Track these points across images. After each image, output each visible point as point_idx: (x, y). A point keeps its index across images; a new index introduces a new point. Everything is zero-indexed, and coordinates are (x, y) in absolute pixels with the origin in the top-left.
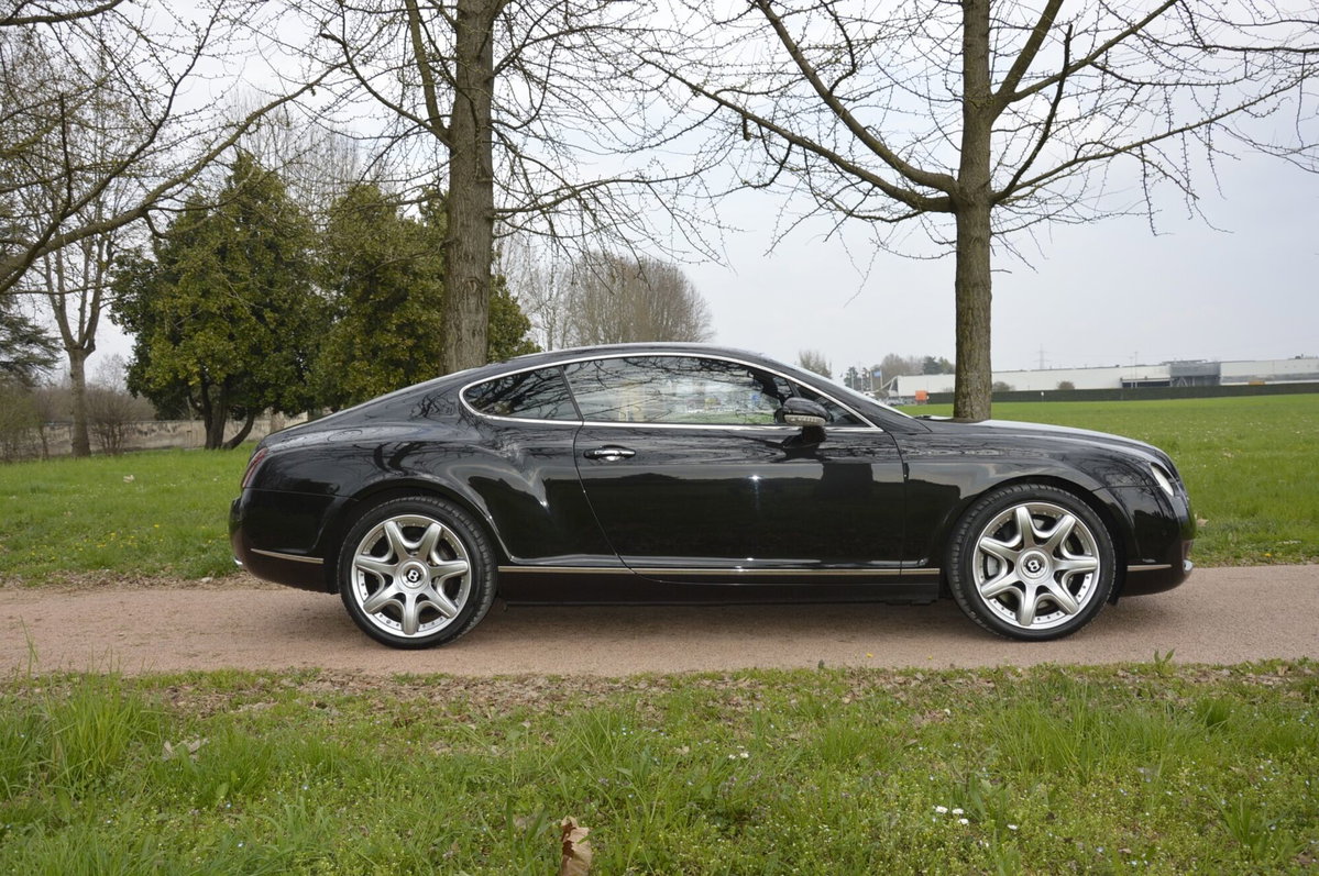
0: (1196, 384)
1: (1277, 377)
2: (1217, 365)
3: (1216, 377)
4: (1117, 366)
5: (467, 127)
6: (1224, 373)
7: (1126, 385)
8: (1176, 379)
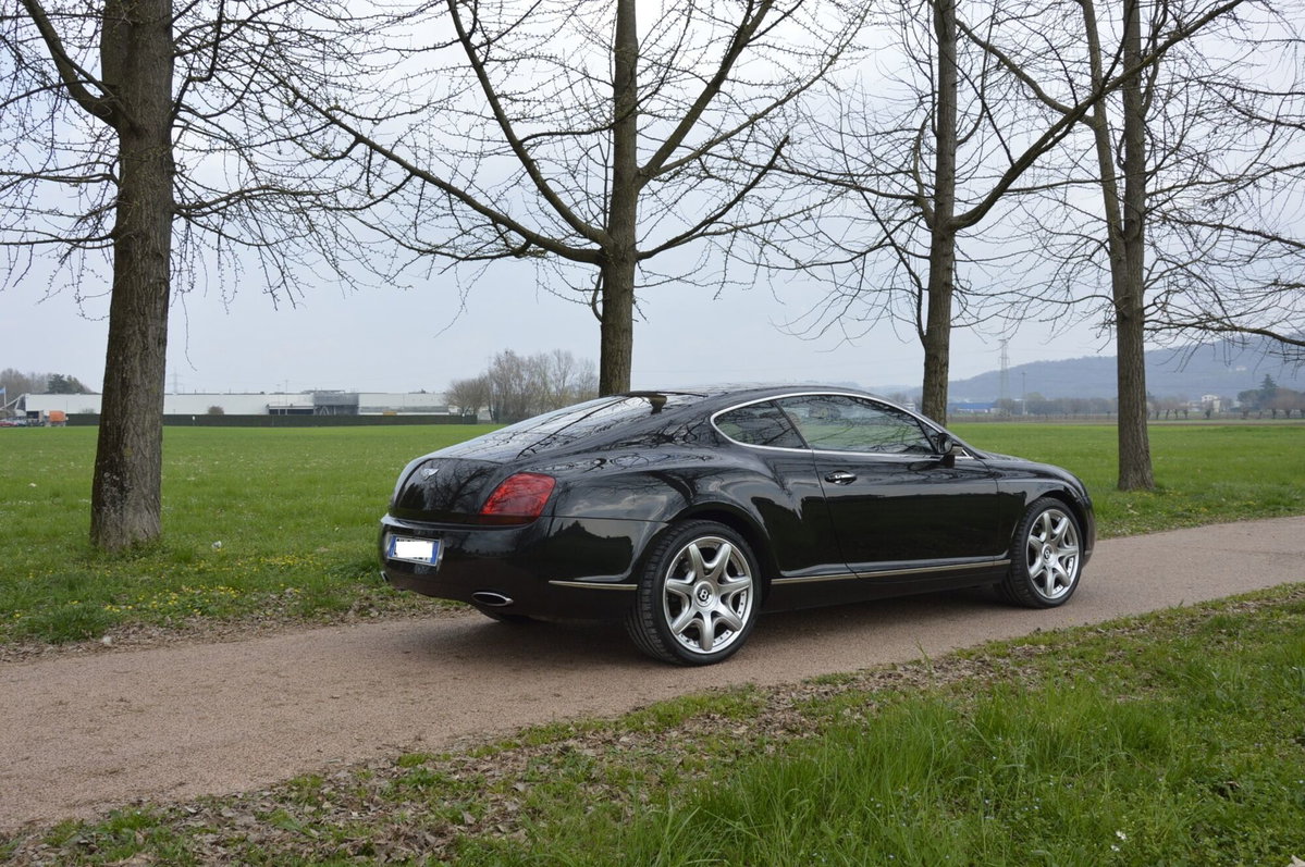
0: (336, 413)
1: (407, 409)
2: (356, 396)
3: (354, 407)
4: (262, 393)
5: (152, 104)
6: (362, 404)
7: (273, 412)
8: (320, 408)
